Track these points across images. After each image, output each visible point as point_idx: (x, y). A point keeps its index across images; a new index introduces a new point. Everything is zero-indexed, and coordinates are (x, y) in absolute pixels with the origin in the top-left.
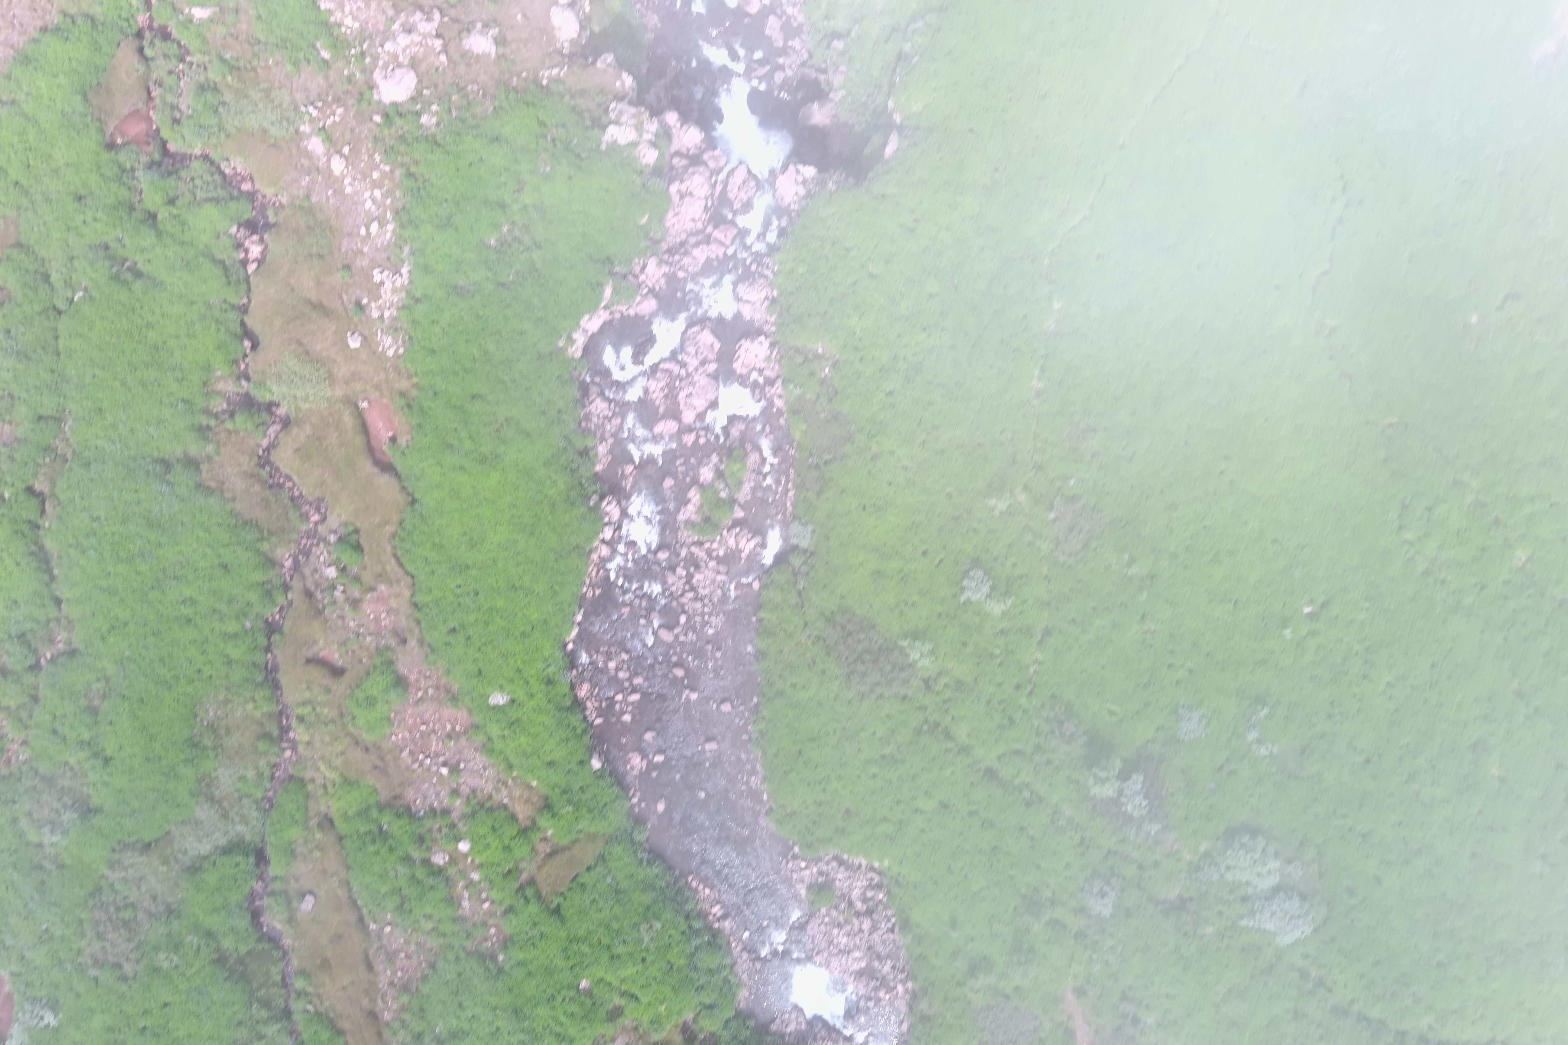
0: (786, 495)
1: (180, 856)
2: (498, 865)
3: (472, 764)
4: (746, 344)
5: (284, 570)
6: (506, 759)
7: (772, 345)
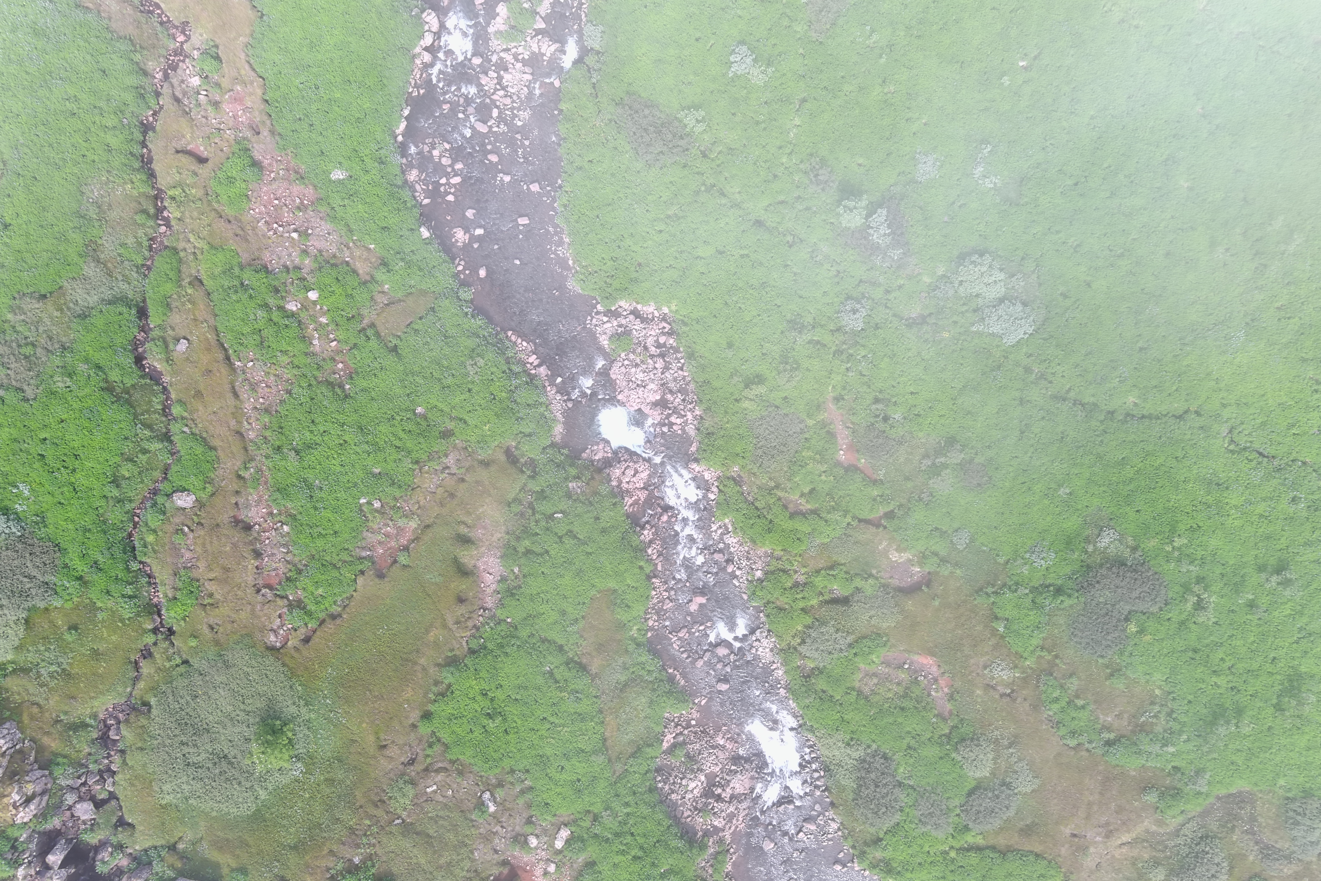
1: (71, 305)
2: (343, 310)
3: (318, 230)
5: (156, 80)
6: (347, 225)
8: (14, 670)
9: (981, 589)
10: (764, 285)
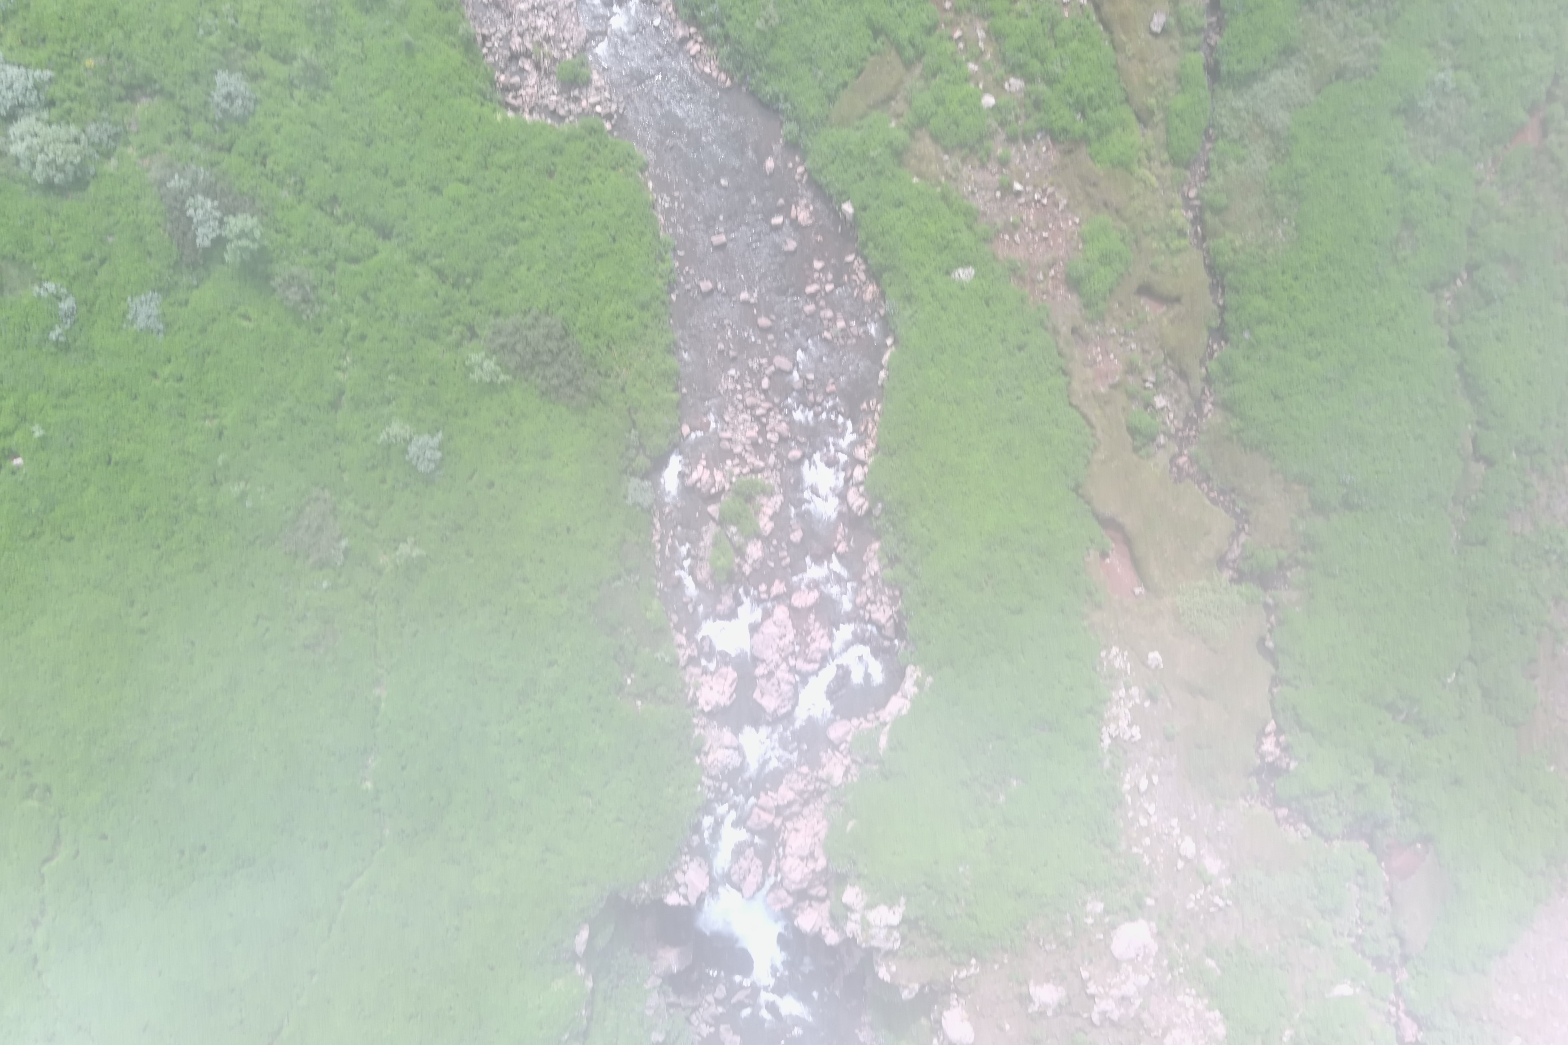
0: (662, 535)
1: (1303, 66)
2: (948, 82)
3: (987, 198)
4: (724, 701)
5: (1211, 399)
6: (949, 206)
7: (695, 702)
10: (368, 140)
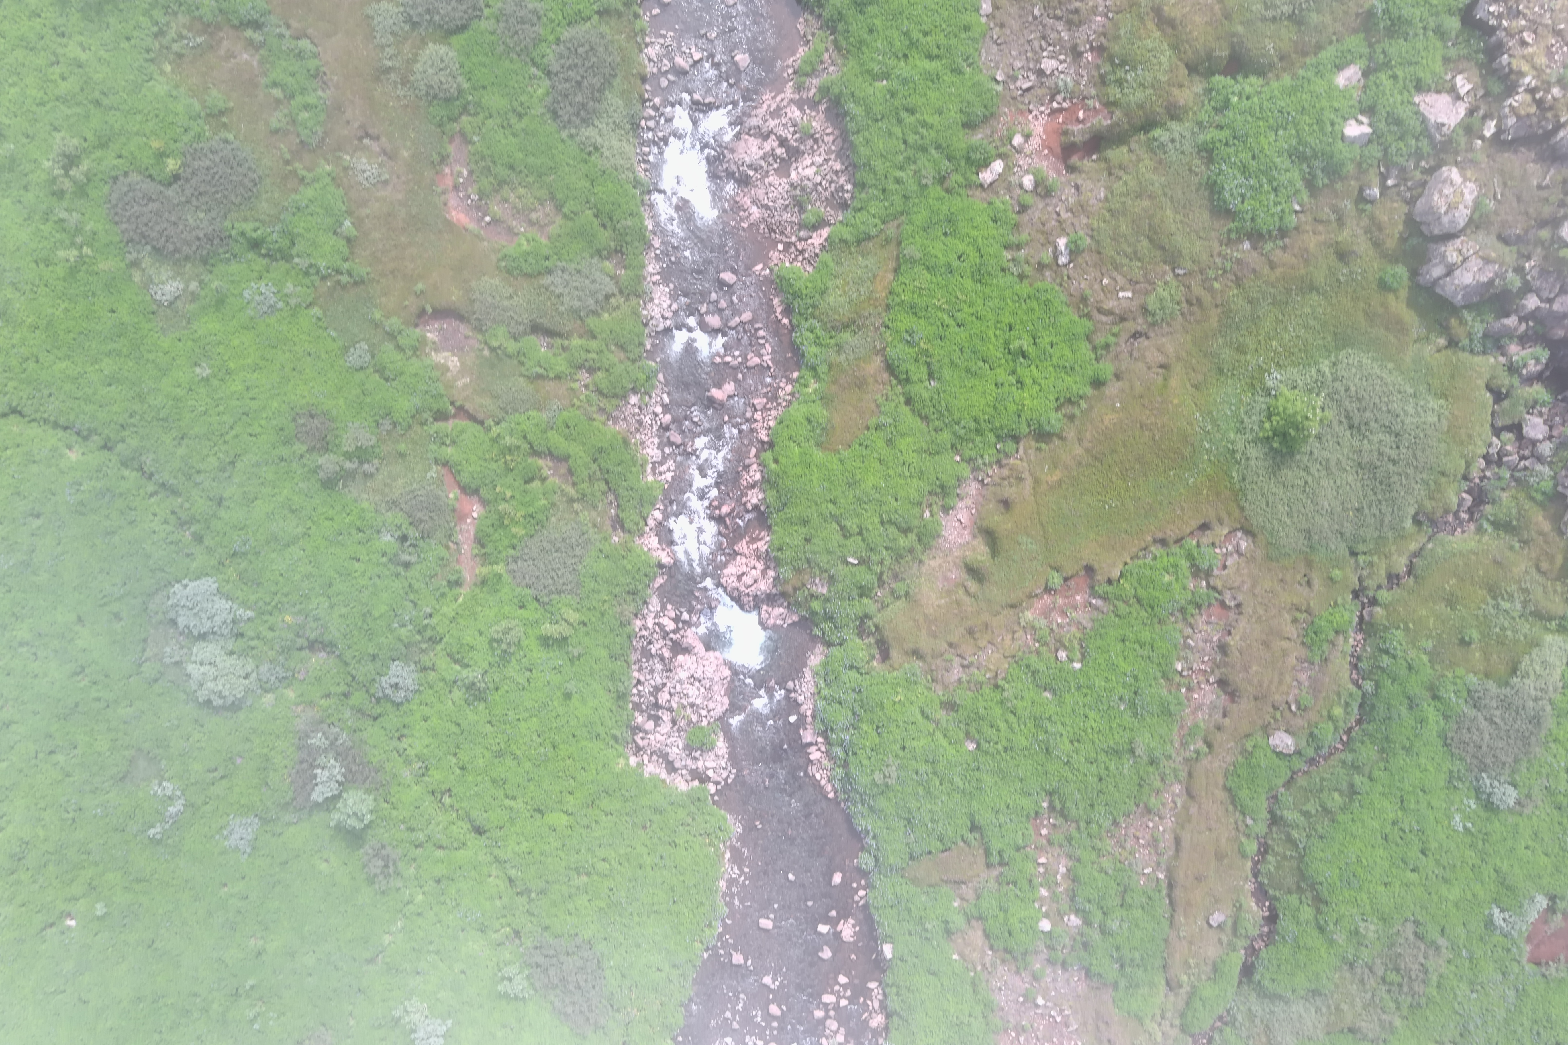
2: (1017, 897)
8: (1550, 619)
9: (356, 284)
10: (500, 754)
